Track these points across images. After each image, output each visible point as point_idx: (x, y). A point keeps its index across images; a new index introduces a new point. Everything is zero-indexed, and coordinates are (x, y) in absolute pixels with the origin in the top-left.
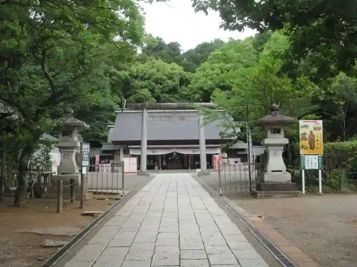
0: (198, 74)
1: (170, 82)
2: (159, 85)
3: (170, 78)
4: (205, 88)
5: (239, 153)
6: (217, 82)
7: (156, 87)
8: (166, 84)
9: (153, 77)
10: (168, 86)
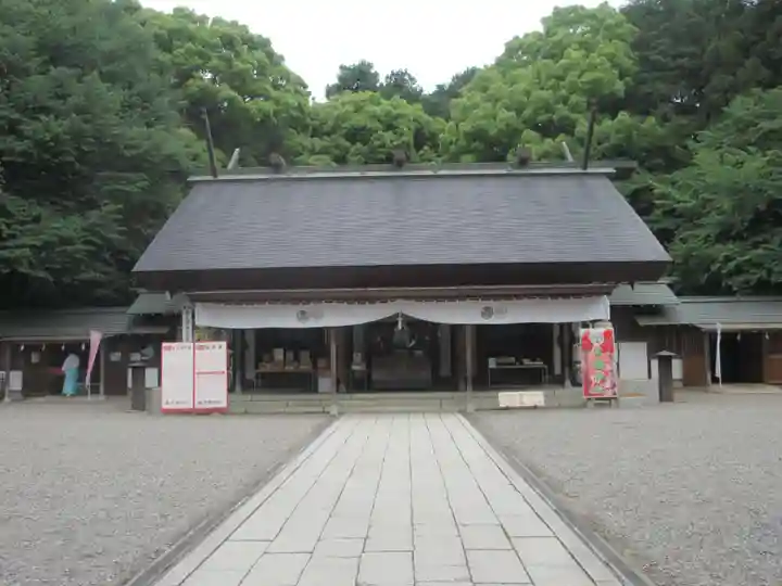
0: (469, 98)
1: (389, 136)
2: (359, 145)
3: (390, 127)
4: (493, 132)
5: (643, 322)
6: (527, 112)
7: (353, 149)
8: (377, 143)
9: (344, 125)
10: (383, 146)
